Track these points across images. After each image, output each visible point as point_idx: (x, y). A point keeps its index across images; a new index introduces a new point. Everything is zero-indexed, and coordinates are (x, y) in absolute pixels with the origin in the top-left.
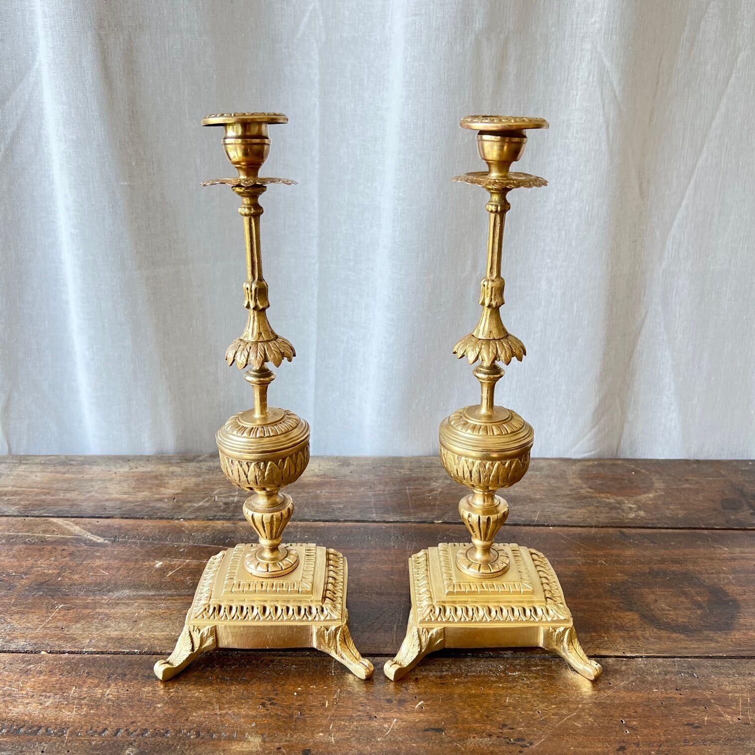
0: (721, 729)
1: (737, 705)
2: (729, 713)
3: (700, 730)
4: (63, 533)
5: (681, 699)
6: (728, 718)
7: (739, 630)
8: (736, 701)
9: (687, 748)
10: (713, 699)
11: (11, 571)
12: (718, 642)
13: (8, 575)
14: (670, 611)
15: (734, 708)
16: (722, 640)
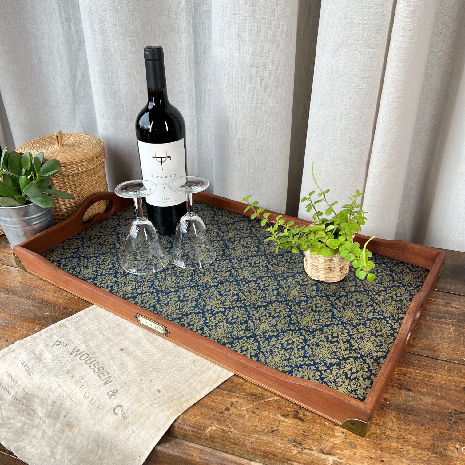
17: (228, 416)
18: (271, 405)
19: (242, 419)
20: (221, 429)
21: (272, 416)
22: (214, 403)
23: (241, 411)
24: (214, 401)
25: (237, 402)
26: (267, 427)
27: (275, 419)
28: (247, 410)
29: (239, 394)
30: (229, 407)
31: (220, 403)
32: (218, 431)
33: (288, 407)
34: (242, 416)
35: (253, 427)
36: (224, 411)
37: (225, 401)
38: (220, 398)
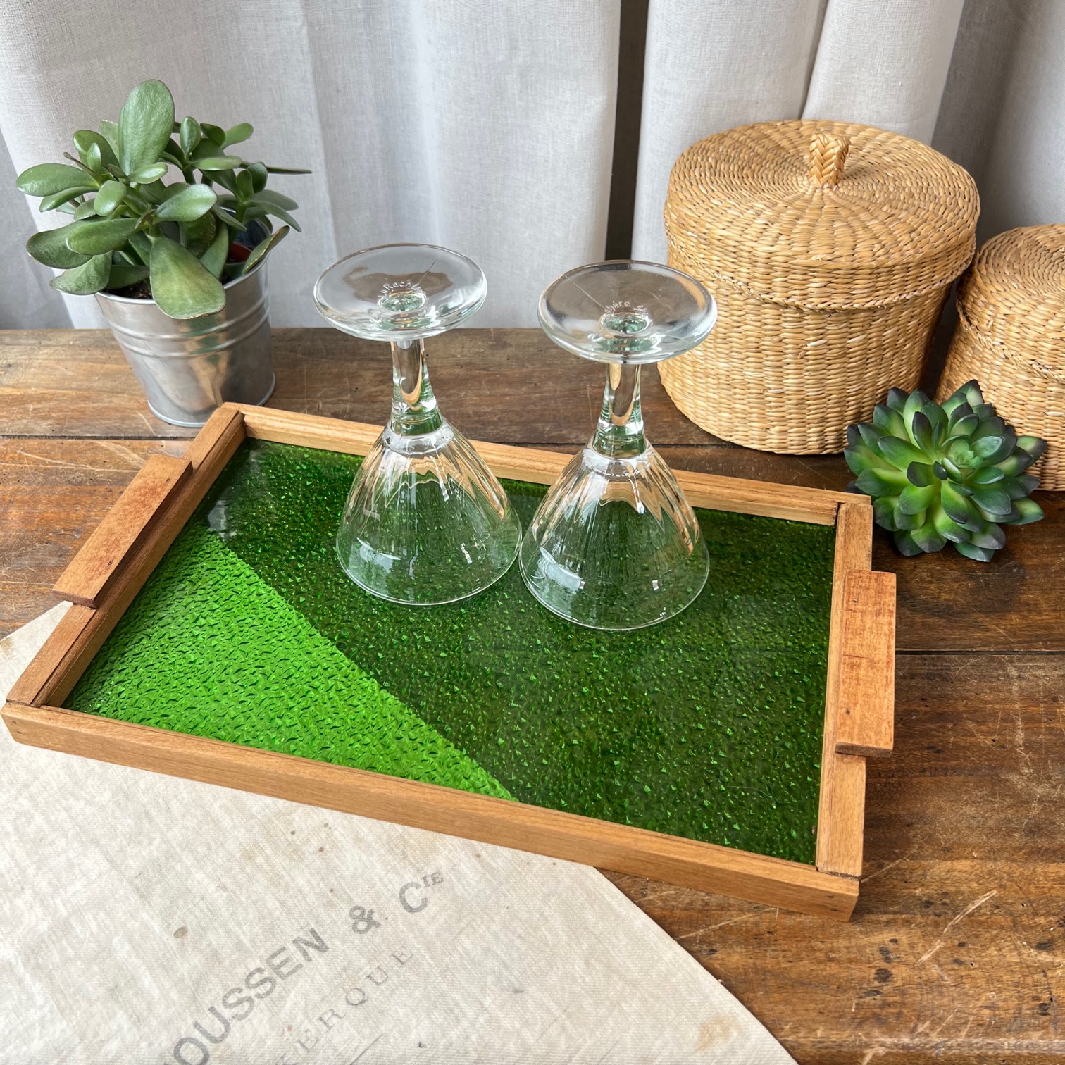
0: (969, 754)
1: (995, 722)
2: (982, 732)
3: (942, 755)
4: (117, 465)
5: (926, 712)
6: (980, 738)
7: (1018, 612)
8: (994, 714)
9: (922, 779)
10: (966, 712)
11: (58, 527)
12: (987, 630)
13: (55, 532)
14: (931, 582)
15: (990, 725)
16: (993, 626)
17: (898, 999)
18: (988, 925)
19: (941, 994)
20: (904, 1047)
21: (1013, 958)
22: (833, 964)
23: (923, 967)
24: (831, 960)
25: (894, 941)
26: (1020, 998)
27: (1028, 967)
28: (936, 958)
29: (886, 913)
30: (884, 965)
31: (851, 961)
32: (897, 1055)
33: (1036, 914)
34: (934, 985)
35: (987, 1012)
36: (876, 983)
37: (861, 949)
38: (842, 943)
